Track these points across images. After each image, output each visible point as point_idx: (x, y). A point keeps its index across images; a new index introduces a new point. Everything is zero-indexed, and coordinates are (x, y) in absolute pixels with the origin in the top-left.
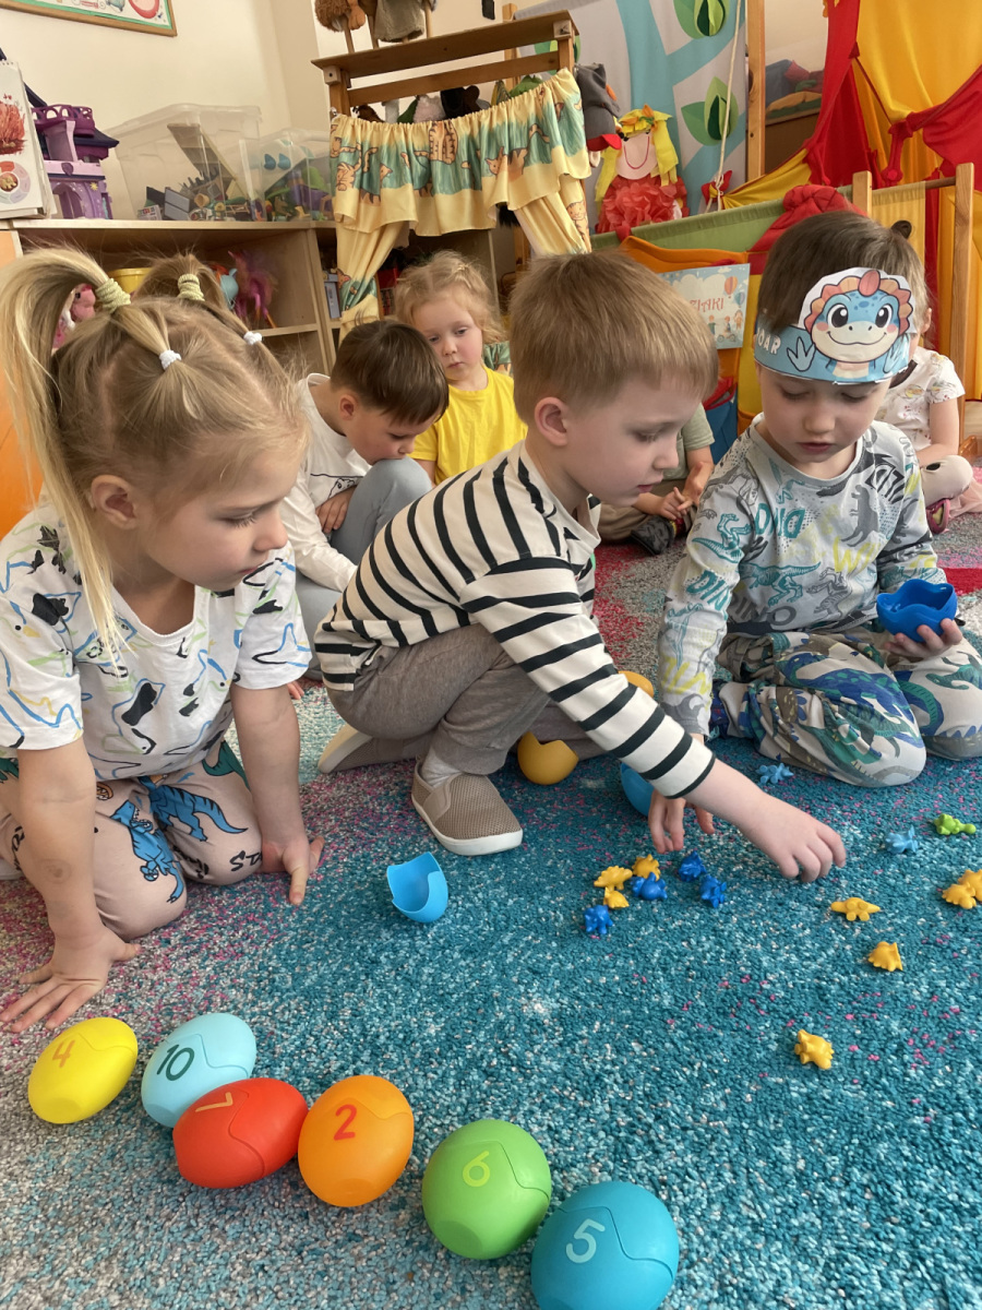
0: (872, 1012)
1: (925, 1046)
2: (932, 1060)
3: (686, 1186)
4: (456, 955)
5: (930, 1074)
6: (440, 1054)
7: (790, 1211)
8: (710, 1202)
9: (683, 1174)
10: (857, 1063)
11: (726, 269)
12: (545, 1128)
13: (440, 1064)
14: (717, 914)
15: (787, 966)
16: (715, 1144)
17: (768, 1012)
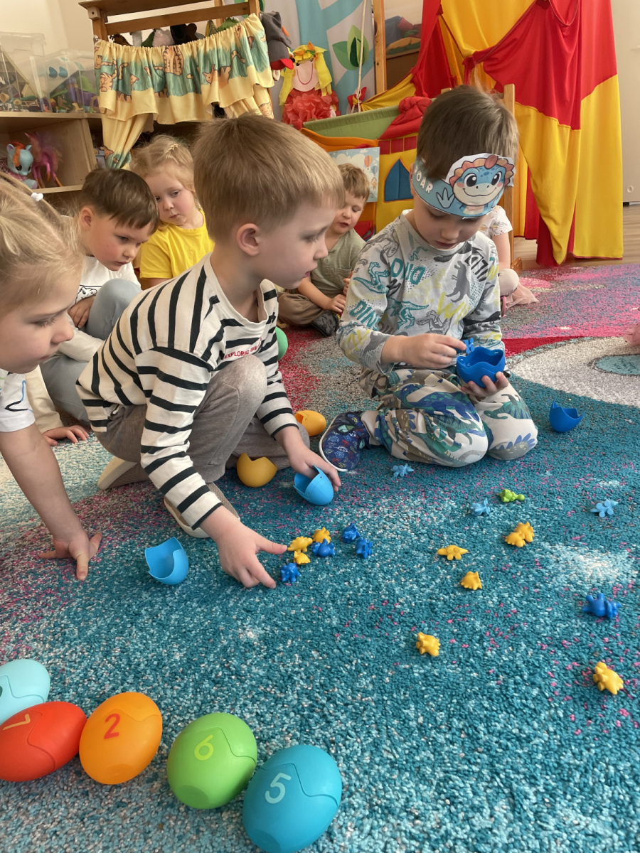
0: (464, 617)
1: (496, 636)
2: (500, 644)
3: (347, 742)
4: (195, 605)
5: (500, 653)
6: (182, 672)
7: (414, 751)
8: (363, 751)
9: (345, 735)
10: (455, 650)
11: (365, 150)
12: (254, 715)
13: (183, 679)
14: (367, 563)
15: (411, 593)
16: (366, 713)
17: (400, 623)
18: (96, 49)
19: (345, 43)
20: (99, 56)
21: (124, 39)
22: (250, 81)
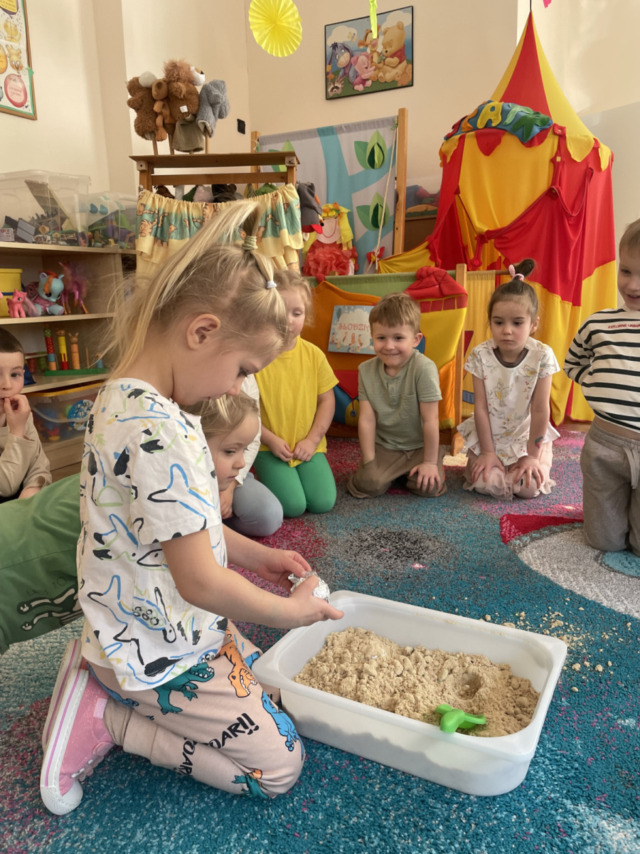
18: (140, 198)
19: (369, 207)
20: (142, 204)
21: (167, 190)
22: (282, 242)
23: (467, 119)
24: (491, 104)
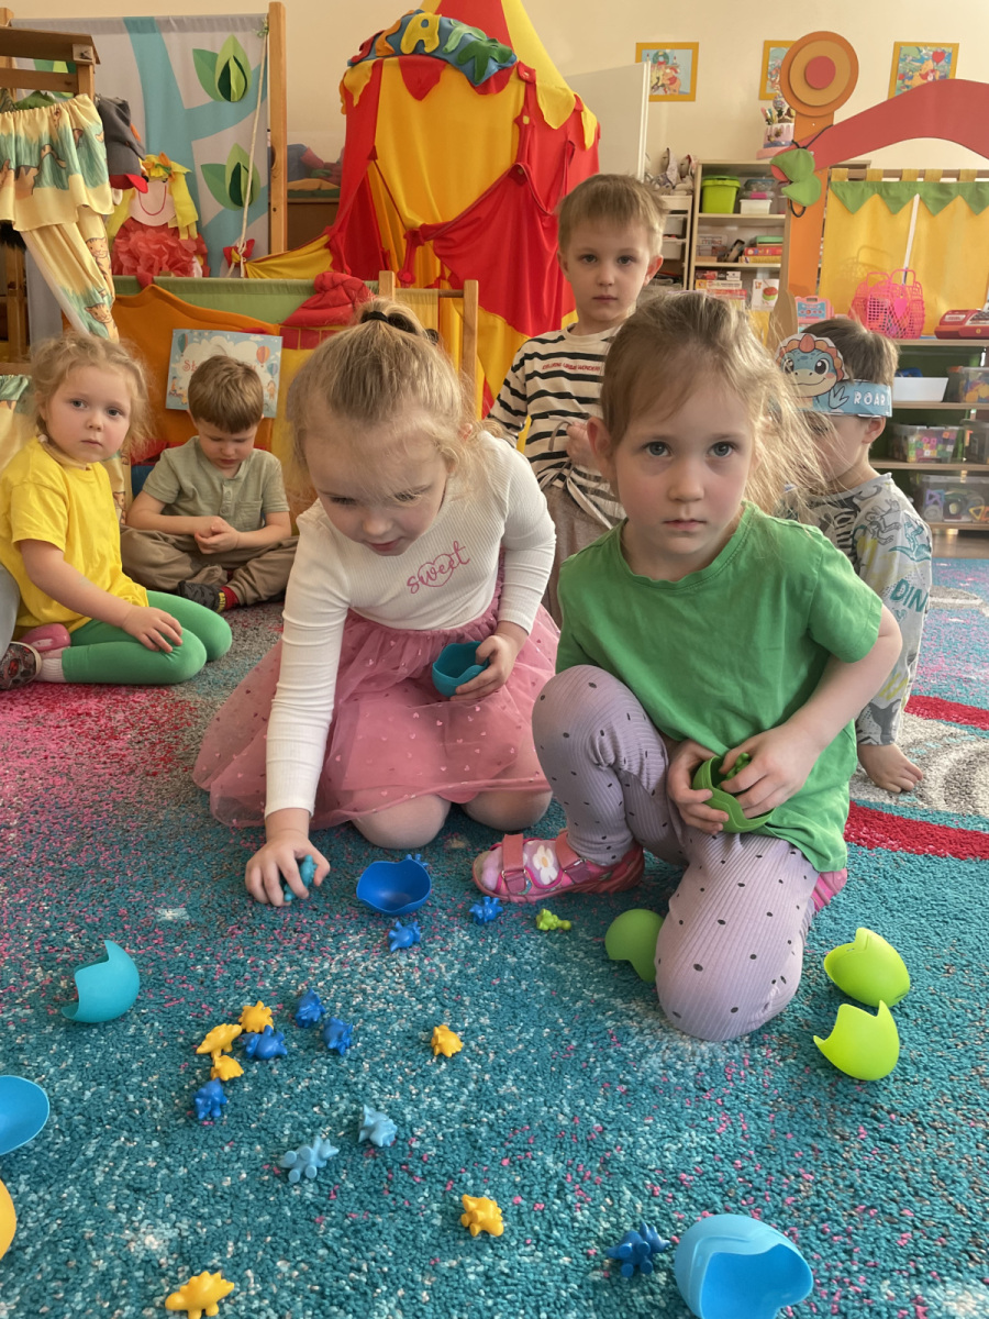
0: (526, 1151)
1: (583, 1180)
2: (592, 1194)
5: (595, 1214)
10: (524, 1218)
11: (258, 337)
14: (346, 1064)
15: (434, 1116)
17: (424, 1178)
19: (223, 167)
22: (73, 198)
23: (383, 36)
24: (422, 16)
